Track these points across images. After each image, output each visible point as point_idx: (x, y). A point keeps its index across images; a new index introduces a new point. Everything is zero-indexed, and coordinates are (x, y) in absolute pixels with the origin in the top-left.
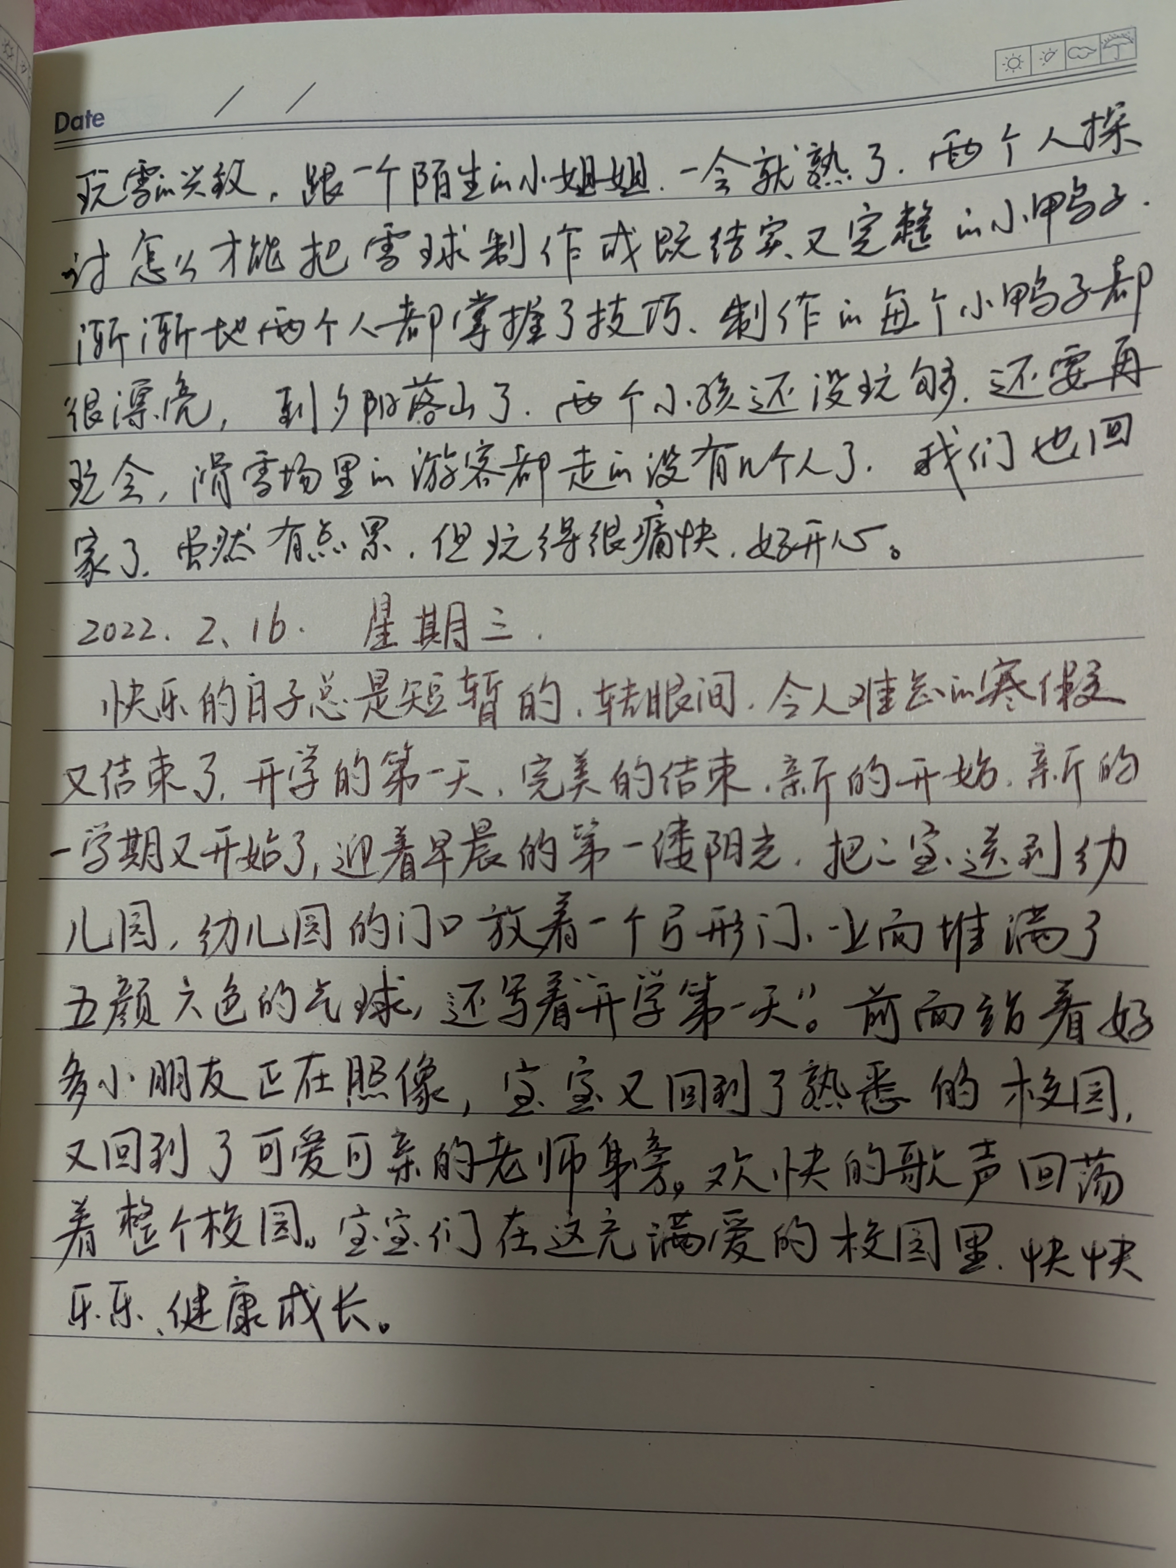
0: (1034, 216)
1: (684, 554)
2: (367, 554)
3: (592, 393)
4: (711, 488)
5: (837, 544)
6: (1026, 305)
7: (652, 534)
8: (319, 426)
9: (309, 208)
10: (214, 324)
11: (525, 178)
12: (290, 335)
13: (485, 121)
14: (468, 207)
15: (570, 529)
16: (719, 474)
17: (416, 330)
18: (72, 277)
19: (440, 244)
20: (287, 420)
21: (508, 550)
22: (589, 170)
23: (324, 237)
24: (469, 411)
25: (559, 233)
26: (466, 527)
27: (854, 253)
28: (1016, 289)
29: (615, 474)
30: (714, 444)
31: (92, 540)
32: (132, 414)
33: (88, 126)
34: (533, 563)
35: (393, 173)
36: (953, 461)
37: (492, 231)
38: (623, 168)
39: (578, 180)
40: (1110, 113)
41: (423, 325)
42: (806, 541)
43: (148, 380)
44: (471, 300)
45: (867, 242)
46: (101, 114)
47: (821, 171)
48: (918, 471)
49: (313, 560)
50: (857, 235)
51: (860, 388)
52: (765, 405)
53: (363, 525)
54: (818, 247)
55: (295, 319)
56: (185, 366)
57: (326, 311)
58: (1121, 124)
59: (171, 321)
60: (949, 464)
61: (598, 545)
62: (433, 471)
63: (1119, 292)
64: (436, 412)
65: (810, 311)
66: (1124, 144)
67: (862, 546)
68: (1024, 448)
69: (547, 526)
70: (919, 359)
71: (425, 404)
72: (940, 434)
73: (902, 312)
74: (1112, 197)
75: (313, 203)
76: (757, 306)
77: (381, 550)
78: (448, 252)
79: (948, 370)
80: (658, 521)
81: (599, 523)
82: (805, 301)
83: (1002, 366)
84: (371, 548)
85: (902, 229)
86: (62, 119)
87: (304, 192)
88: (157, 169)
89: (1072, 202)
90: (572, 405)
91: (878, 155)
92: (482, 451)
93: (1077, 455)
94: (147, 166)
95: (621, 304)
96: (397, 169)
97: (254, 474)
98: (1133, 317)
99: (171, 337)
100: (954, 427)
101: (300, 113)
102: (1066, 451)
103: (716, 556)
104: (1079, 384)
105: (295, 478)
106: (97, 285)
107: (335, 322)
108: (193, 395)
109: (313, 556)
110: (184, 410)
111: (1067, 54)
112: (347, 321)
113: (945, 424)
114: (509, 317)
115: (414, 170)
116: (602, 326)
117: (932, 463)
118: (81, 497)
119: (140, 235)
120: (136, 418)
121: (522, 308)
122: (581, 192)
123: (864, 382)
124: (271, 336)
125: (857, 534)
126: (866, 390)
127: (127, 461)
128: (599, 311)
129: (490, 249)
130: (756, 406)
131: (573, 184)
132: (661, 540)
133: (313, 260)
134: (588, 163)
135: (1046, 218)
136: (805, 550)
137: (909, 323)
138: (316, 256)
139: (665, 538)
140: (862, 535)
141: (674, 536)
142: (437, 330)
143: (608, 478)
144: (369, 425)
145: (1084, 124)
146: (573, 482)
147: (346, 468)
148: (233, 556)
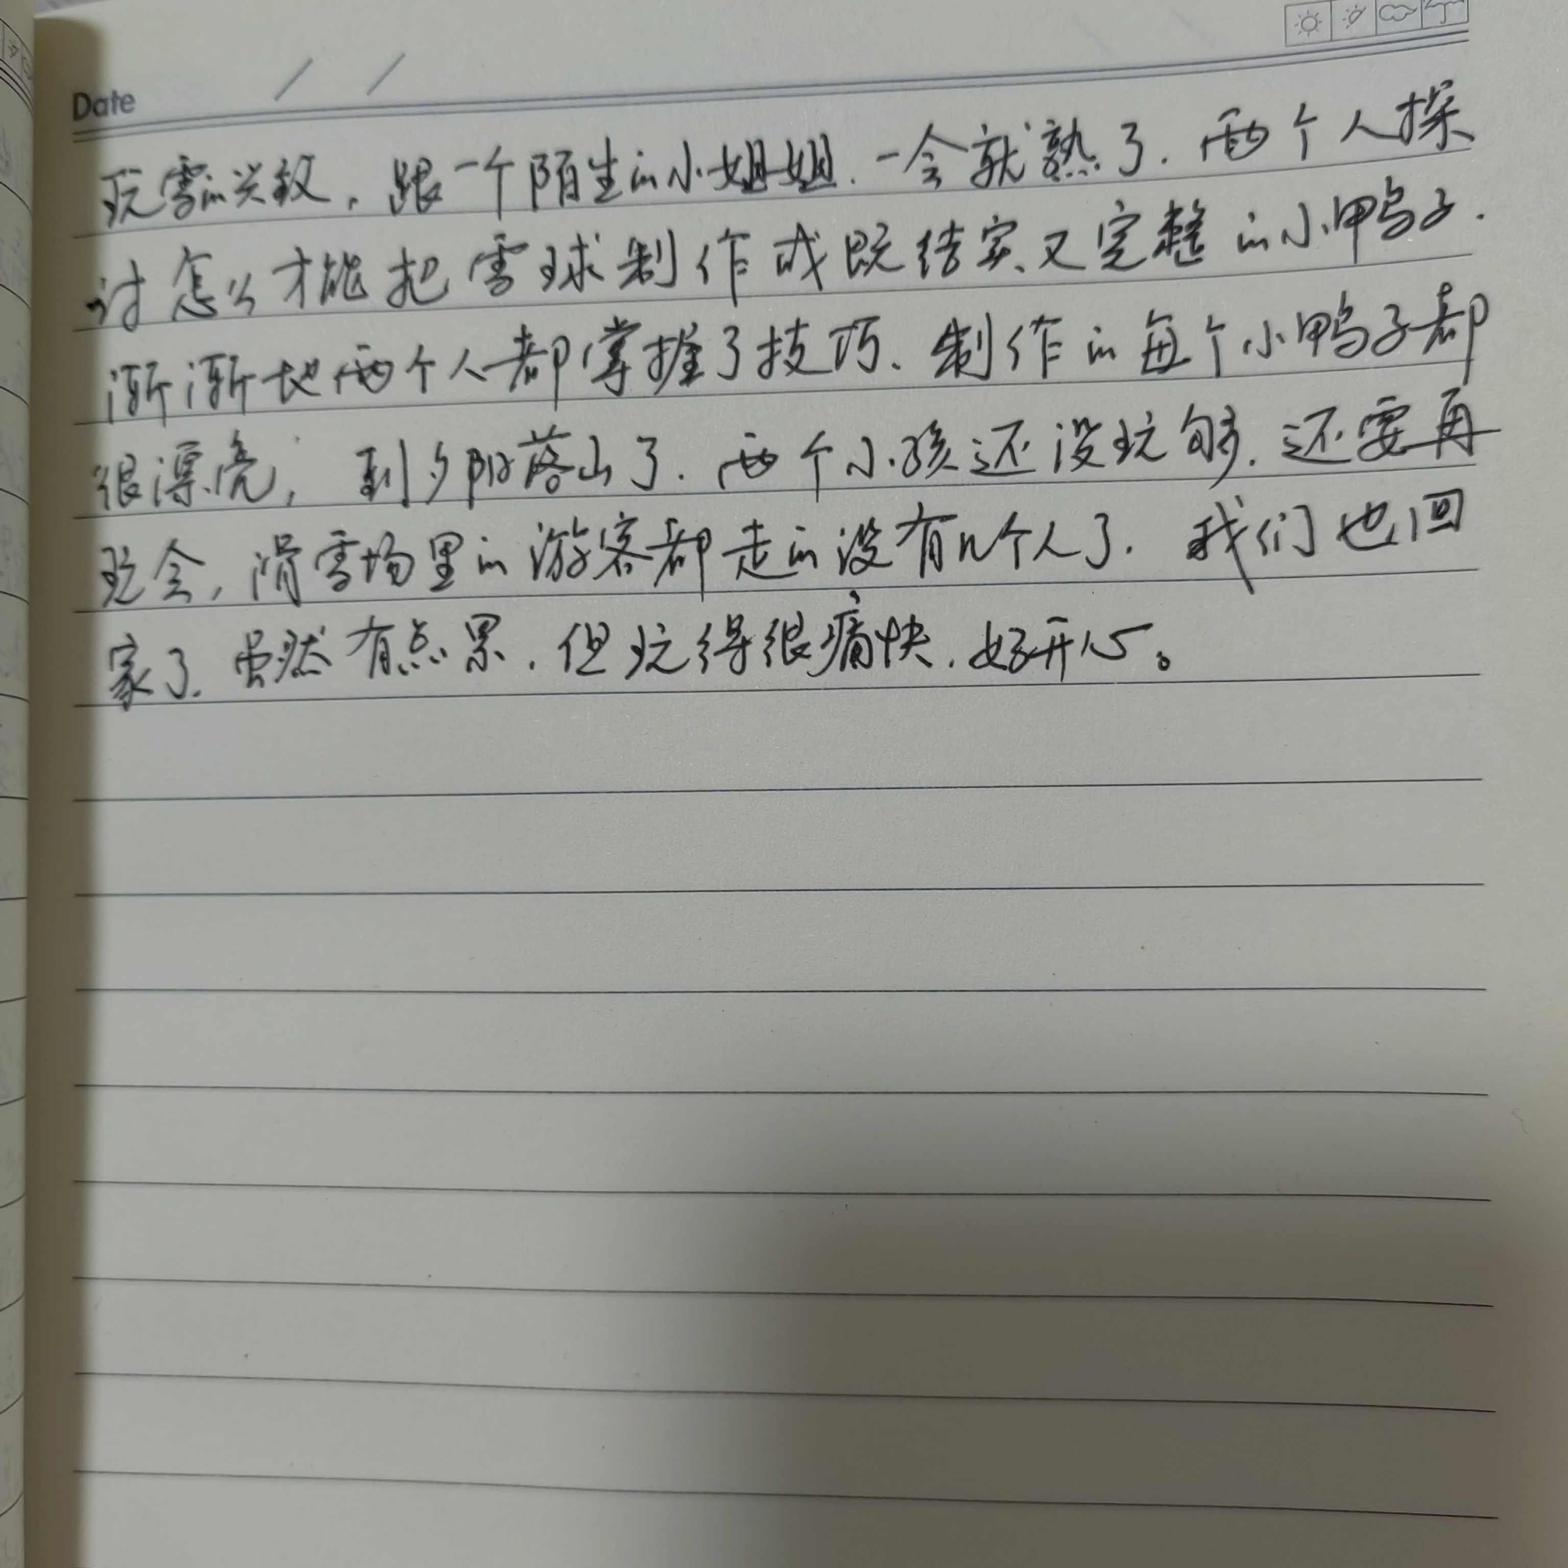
0: (1337, 225)
1: (887, 663)
2: (473, 665)
3: (765, 450)
4: (922, 574)
5: (1088, 649)
6: (1327, 343)
7: (845, 636)
8: (412, 496)
9: (399, 218)
10: (276, 368)
11: (675, 171)
12: (374, 381)
13: (620, 98)
14: (603, 211)
15: (738, 630)
16: (932, 557)
17: (535, 371)
18: (99, 310)
19: (566, 258)
20: (370, 490)
21: (658, 658)
22: (757, 157)
23: (418, 254)
24: (605, 475)
25: (720, 241)
26: (602, 629)
27: (1105, 266)
28: (1313, 322)
29: (796, 557)
30: (925, 516)
31: (129, 650)
32: (177, 486)
33: (114, 111)
34: (691, 676)
35: (506, 171)
36: (1238, 542)
37: (632, 240)
38: (801, 154)
39: (743, 171)
40: (1434, 94)
41: (543, 364)
42: (1046, 645)
43: (195, 443)
44: (607, 329)
45: (1120, 252)
46: (130, 96)
47: (1060, 157)
48: (1192, 554)
49: (404, 673)
50: (1109, 242)
51: (1117, 442)
52: (992, 464)
53: (468, 626)
54: (1059, 256)
55: (380, 359)
56: (239, 422)
57: (421, 348)
58: (1448, 109)
59: (223, 366)
60: (1232, 546)
61: (775, 651)
62: (558, 555)
63: (1446, 332)
64: (562, 476)
65: (1048, 342)
66: (1452, 138)
67: (1120, 652)
68: (1328, 529)
69: (709, 626)
70: (1192, 408)
71: (546, 466)
72: (1219, 505)
73: (1168, 345)
74: (1436, 206)
75: (404, 210)
76: (980, 334)
77: (492, 659)
78: (576, 268)
79: (1229, 422)
80: (853, 620)
81: (776, 622)
82: (1042, 328)
83: (1298, 420)
84: (479, 656)
85: (1166, 236)
86: (82, 102)
87: (391, 198)
88: (201, 167)
89: (1385, 210)
90: (739, 466)
91: (1135, 137)
92: (621, 528)
93: (1393, 540)
94: (190, 164)
95: (802, 332)
96: (511, 164)
97: (328, 562)
98: (1463, 365)
99: (224, 387)
100: (1238, 497)
101: (383, 95)
102: (1380, 534)
103: (929, 665)
104: (1396, 448)
105: (380, 565)
106: (130, 320)
107: (432, 363)
108: (252, 461)
109: (405, 668)
110: (240, 480)
111: (1378, 13)
112: (446, 361)
113: (1226, 492)
114: (655, 350)
115: (532, 166)
116: (778, 361)
117: (1210, 543)
118: (116, 595)
119: (183, 254)
120: (182, 492)
121: (672, 339)
122: (747, 186)
123: (1120, 434)
124: (352, 382)
125: (1114, 636)
126: (1124, 445)
127: (172, 548)
128: (773, 341)
129: (631, 263)
130: (980, 466)
131: (738, 176)
132: (857, 644)
133: (403, 285)
134: (757, 150)
135: (1351, 230)
136: (1046, 656)
137: (1179, 358)
138: (408, 278)
139: (863, 642)
140: (1121, 638)
141: (873, 638)
142: (562, 370)
143: (787, 562)
144: (475, 495)
145: (1401, 107)
146: (741, 568)
147: (445, 551)
148: (304, 668)
